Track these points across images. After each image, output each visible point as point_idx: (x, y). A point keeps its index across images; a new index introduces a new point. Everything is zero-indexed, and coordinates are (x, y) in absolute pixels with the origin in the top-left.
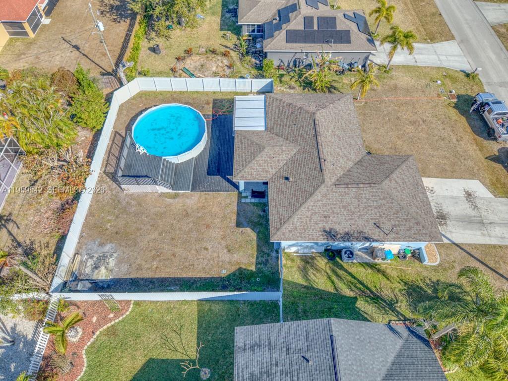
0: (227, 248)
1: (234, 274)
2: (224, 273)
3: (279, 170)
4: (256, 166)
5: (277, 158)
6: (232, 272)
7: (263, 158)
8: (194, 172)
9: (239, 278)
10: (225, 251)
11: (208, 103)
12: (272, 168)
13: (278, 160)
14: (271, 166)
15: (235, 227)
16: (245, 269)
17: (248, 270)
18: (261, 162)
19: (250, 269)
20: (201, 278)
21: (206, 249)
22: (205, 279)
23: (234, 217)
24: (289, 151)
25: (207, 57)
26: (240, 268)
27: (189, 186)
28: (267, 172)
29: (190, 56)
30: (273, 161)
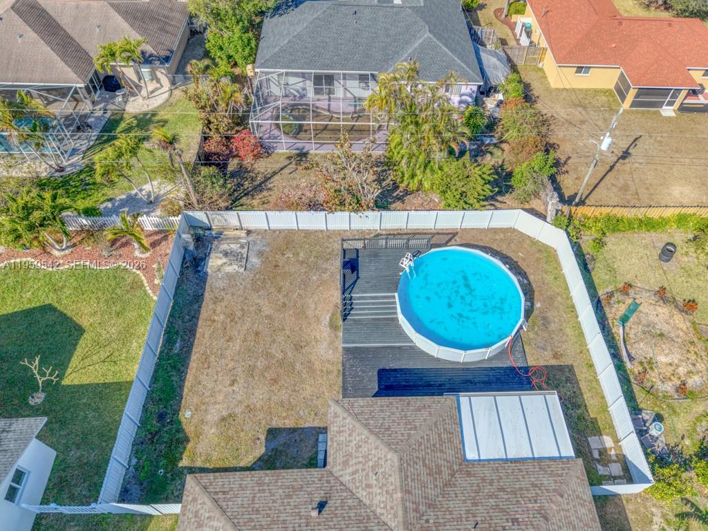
0: (230, 415)
1: (180, 430)
2: (186, 415)
3: (348, 490)
4: (357, 438)
5: (375, 482)
6: (184, 427)
7: (373, 452)
8: (384, 347)
9: (171, 440)
10: (225, 413)
11: (556, 356)
12: (354, 473)
13: (369, 486)
14: (357, 471)
15: (268, 427)
16: (185, 448)
17: (182, 454)
18: (364, 449)
19: (184, 457)
20: (184, 381)
21: (233, 383)
22: (181, 387)
23: (289, 423)
24: (392, 508)
25: (692, 343)
26: (187, 440)
27: (353, 342)
28: (346, 463)
29: (682, 311)
30: (367, 475)
